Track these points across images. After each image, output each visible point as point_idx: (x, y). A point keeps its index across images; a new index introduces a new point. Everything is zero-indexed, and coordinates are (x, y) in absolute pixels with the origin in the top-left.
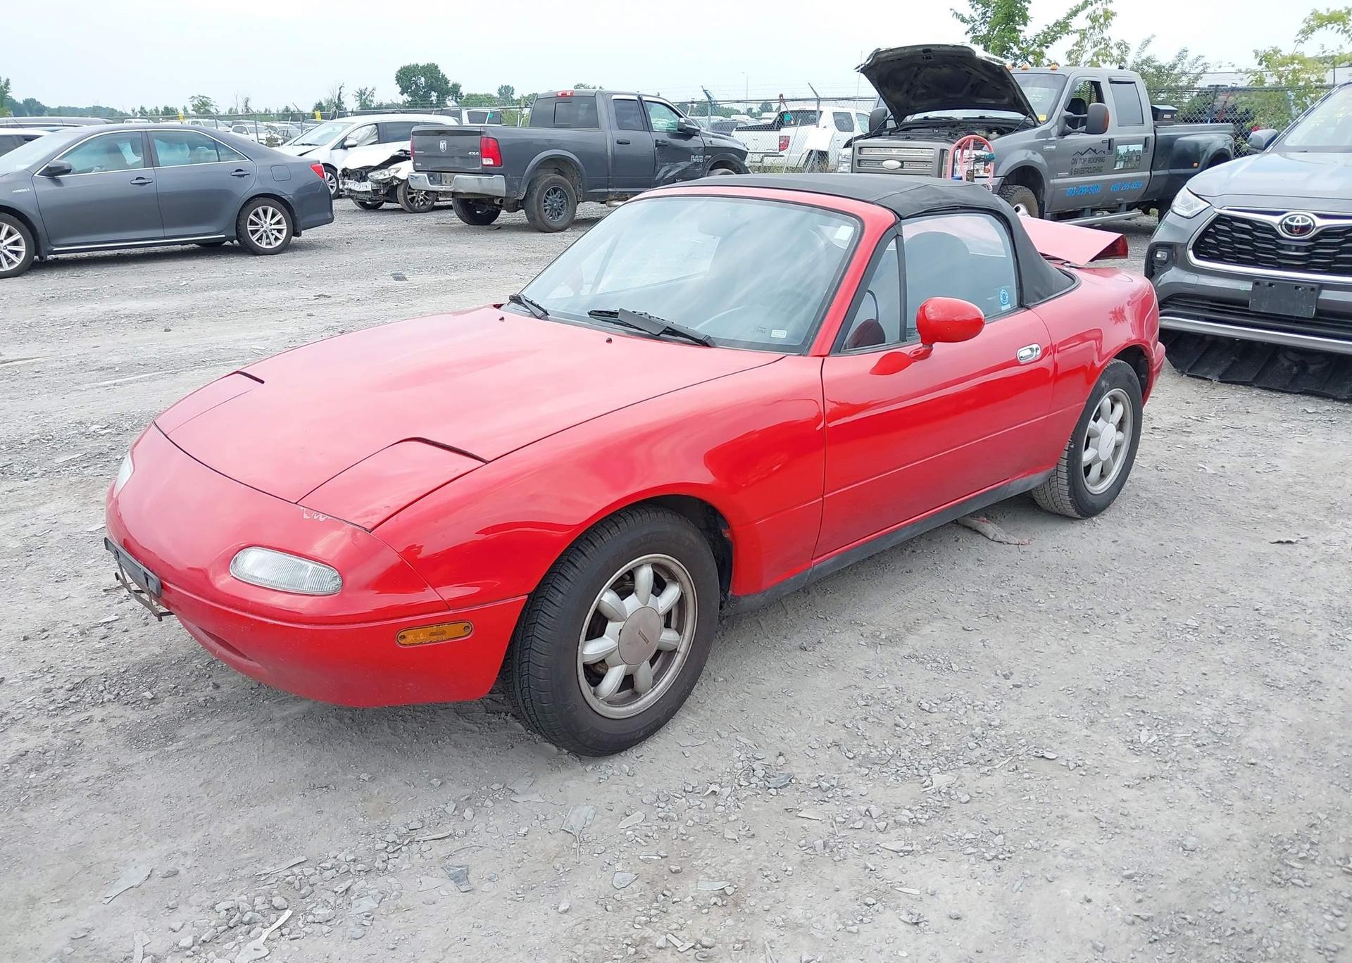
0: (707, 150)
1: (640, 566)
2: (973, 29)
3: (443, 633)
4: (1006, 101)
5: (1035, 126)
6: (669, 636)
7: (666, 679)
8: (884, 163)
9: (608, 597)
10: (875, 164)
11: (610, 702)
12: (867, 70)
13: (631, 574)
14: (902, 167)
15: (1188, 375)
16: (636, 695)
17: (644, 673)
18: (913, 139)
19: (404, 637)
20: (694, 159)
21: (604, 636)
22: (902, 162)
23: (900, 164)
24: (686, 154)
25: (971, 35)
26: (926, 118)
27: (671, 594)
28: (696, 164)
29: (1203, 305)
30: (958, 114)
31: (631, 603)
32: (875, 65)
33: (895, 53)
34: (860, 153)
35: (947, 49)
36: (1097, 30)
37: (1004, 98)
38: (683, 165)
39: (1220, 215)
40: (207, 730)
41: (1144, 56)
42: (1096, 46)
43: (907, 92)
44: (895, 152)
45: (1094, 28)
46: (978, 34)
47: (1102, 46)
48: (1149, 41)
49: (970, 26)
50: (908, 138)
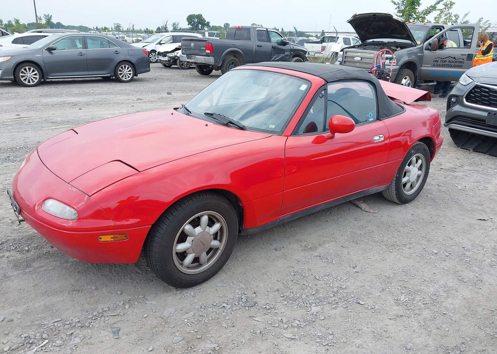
0: (291, 50)
1: (203, 215)
2: (399, 7)
3: (117, 238)
4: (405, 36)
5: (415, 46)
6: (215, 243)
7: (213, 260)
8: (355, 58)
9: (188, 227)
10: (352, 58)
11: (188, 268)
12: (351, 22)
13: (199, 218)
14: (361, 60)
15: (461, 148)
16: (200, 265)
17: (204, 257)
18: (367, 49)
19: (101, 238)
20: (286, 53)
21: (186, 242)
22: (362, 58)
23: (360, 59)
24: (284, 51)
25: (397, 9)
26: (373, 41)
27: (217, 227)
28: (287, 55)
29: (468, 120)
30: (386, 40)
31: (198, 230)
32: (354, 20)
33: (362, 15)
34: (346, 54)
35: (382, 15)
36: (447, 9)
37: (404, 34)
38: (282, 55)
39: (477, 85)
40: (43, 264)
41: (465, 20)
42: (446, 16)
43: (366, 31)
44: (359, 54)
45: (446, 9)
46: (400, 9)
47: (449, 16)
48: (467, 14)
49: (397, 6)
50: (364, 49)
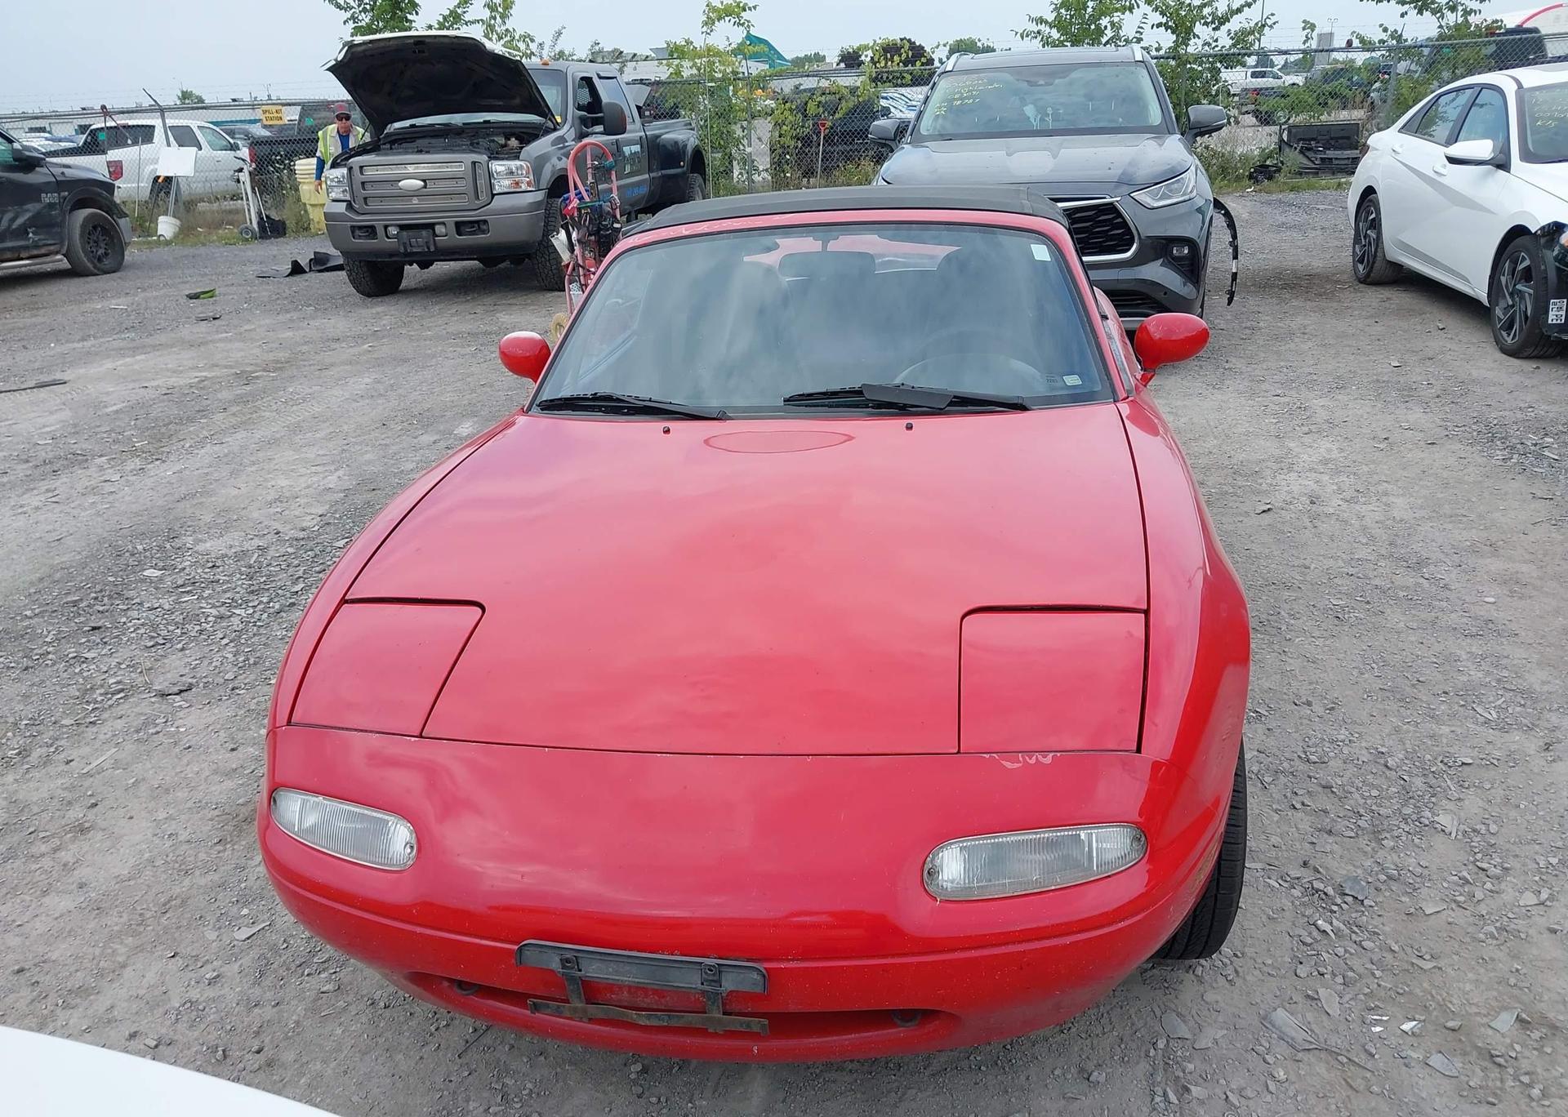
0: (62, 185)
4: (517, 101)
5: (555, 130)
8: (401, 184)
10: (388, 186)
12: (338, 70)
14: (425, 187)
18: (428, 152)
20: (47, 198)
22: (424, 181)
23: (422, 183)
24: (33, 192)
26: (413, 126)
28: (51, 206)
30: (458, 119)
32: (351, 60)
33: (376, 45)
34: (362, 173)
35: (446, 40)
36: (499, 20)
37: (514, 97)
38: (32, 208)
42: (502, 38)
43: (390, 94)
44: (411, 169)
45: (495, 18)
48: (559, 33)
50: (420, 152)
